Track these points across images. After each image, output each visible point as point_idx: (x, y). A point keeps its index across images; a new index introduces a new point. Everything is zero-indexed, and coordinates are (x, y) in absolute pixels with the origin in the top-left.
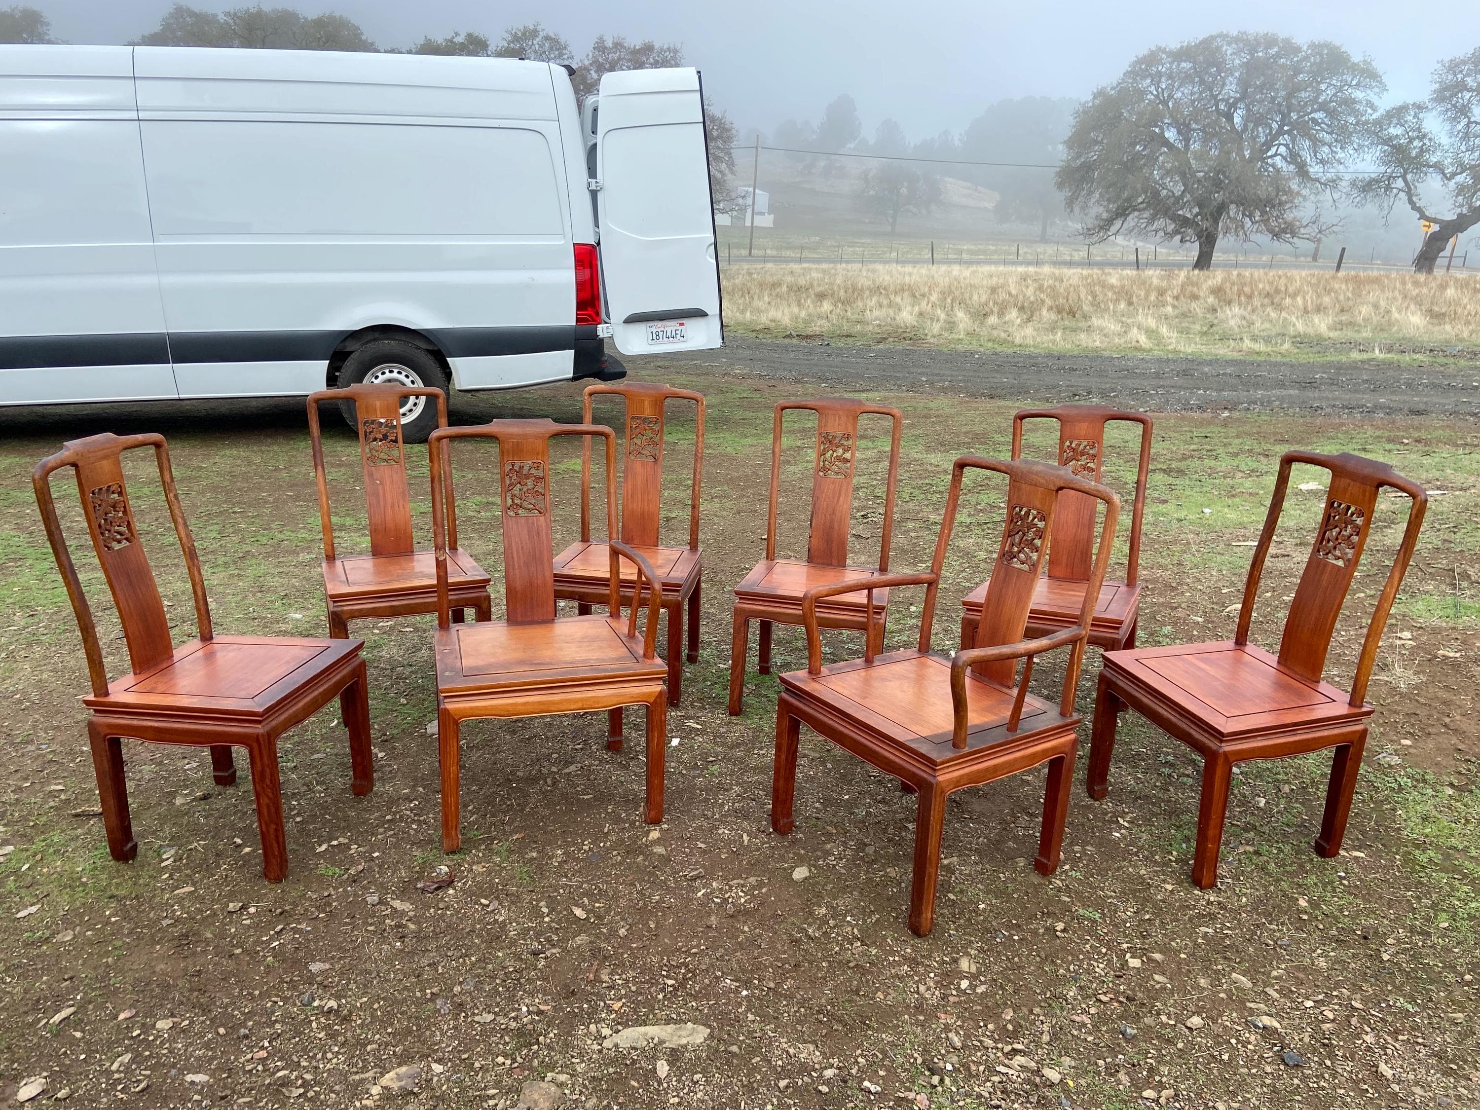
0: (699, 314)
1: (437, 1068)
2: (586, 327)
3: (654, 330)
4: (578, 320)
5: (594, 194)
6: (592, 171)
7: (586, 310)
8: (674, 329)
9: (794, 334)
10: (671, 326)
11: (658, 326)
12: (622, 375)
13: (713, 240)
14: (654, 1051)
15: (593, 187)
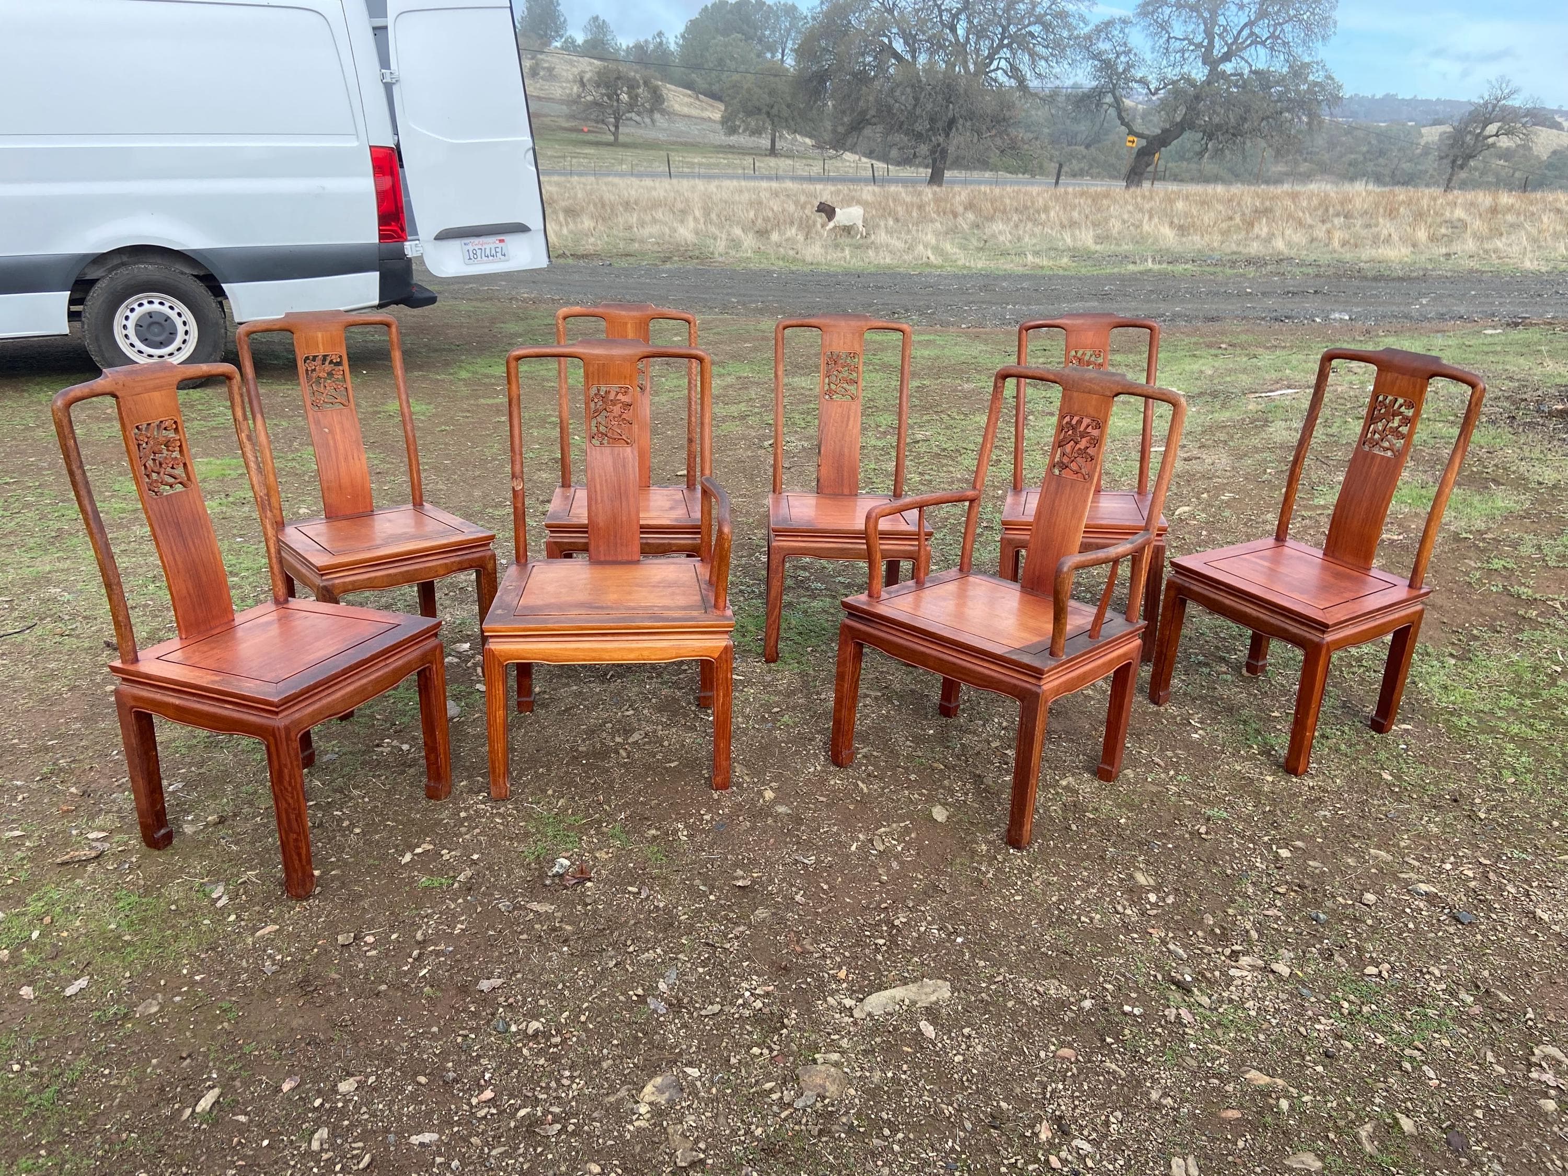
0: (521, 229)
1: (693, 1072)
2: (391, 245)
3: (470, 248)
4: (382, 237)
5: (388, 87)
6: (385, 62)
7: (389, 225)
8: (493, 246)
9: (568, 253)
10: (490, 243)
11: (475, 243)
12: (432, 300)
13: (531, 145)
14: (910, 1013)
15: (387, 80)
